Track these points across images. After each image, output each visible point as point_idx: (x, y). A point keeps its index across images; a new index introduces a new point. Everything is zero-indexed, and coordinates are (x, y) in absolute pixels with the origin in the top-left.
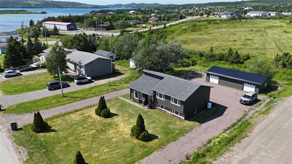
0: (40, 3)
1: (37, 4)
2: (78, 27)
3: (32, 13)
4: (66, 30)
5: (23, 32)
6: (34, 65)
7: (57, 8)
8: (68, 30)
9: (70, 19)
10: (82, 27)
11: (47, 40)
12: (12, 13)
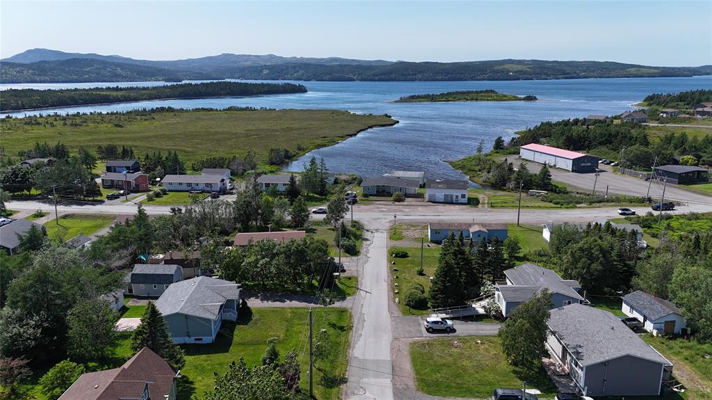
0: (529, 68)
1: (520, 71)
2: (600, 162)
3: (506, 98)
4: (569, 171)
5: (477, 168)
6: (479, 307)
7: (562, 78)
8: (573, 171)
9: (584, 138)
10: (612, 164)
11: (521, 205)
12: (467, 100)
